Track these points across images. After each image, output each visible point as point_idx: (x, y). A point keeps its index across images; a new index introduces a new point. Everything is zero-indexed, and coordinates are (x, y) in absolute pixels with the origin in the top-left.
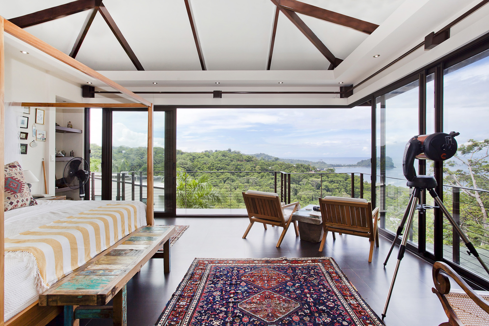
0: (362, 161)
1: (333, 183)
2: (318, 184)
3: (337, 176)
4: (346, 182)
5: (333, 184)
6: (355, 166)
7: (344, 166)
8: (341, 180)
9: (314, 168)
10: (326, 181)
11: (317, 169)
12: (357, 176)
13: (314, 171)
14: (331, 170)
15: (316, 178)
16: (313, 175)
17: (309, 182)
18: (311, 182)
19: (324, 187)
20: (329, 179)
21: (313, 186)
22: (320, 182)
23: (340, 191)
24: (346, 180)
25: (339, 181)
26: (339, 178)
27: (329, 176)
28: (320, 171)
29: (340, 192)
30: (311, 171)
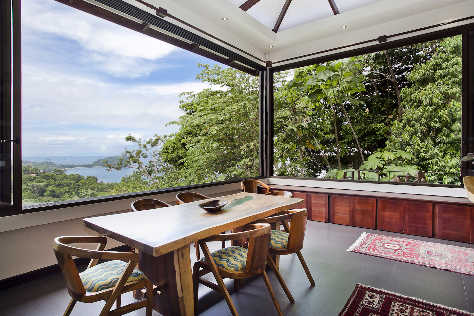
0: (99, 160)
1: (61, 186)
2: (41, 189)
3: (67, 178)
4: (78, 184)
5: (61, 188)
6: (90, 166)
7: (79, 166)
8: (71, 182)
9: (36, 170)
10: (52, 185)
11: (41, 171)
12: (91, 176)
13: (36, 174)
14: (60, 171)
15: (38, 182)
16: (35, 179)
17: (28, 187)
18: (30, 188)
19: (50, 193)
20: (57, 182)
21: (33, 192)
22: (43, 187)
23: (70, 195)
24: (77, 182)
25: (69, 184)
26: (69, 180)
27: (56, 179)
28: (44, 173)
29: (71, 197)
30: (32, 173)
